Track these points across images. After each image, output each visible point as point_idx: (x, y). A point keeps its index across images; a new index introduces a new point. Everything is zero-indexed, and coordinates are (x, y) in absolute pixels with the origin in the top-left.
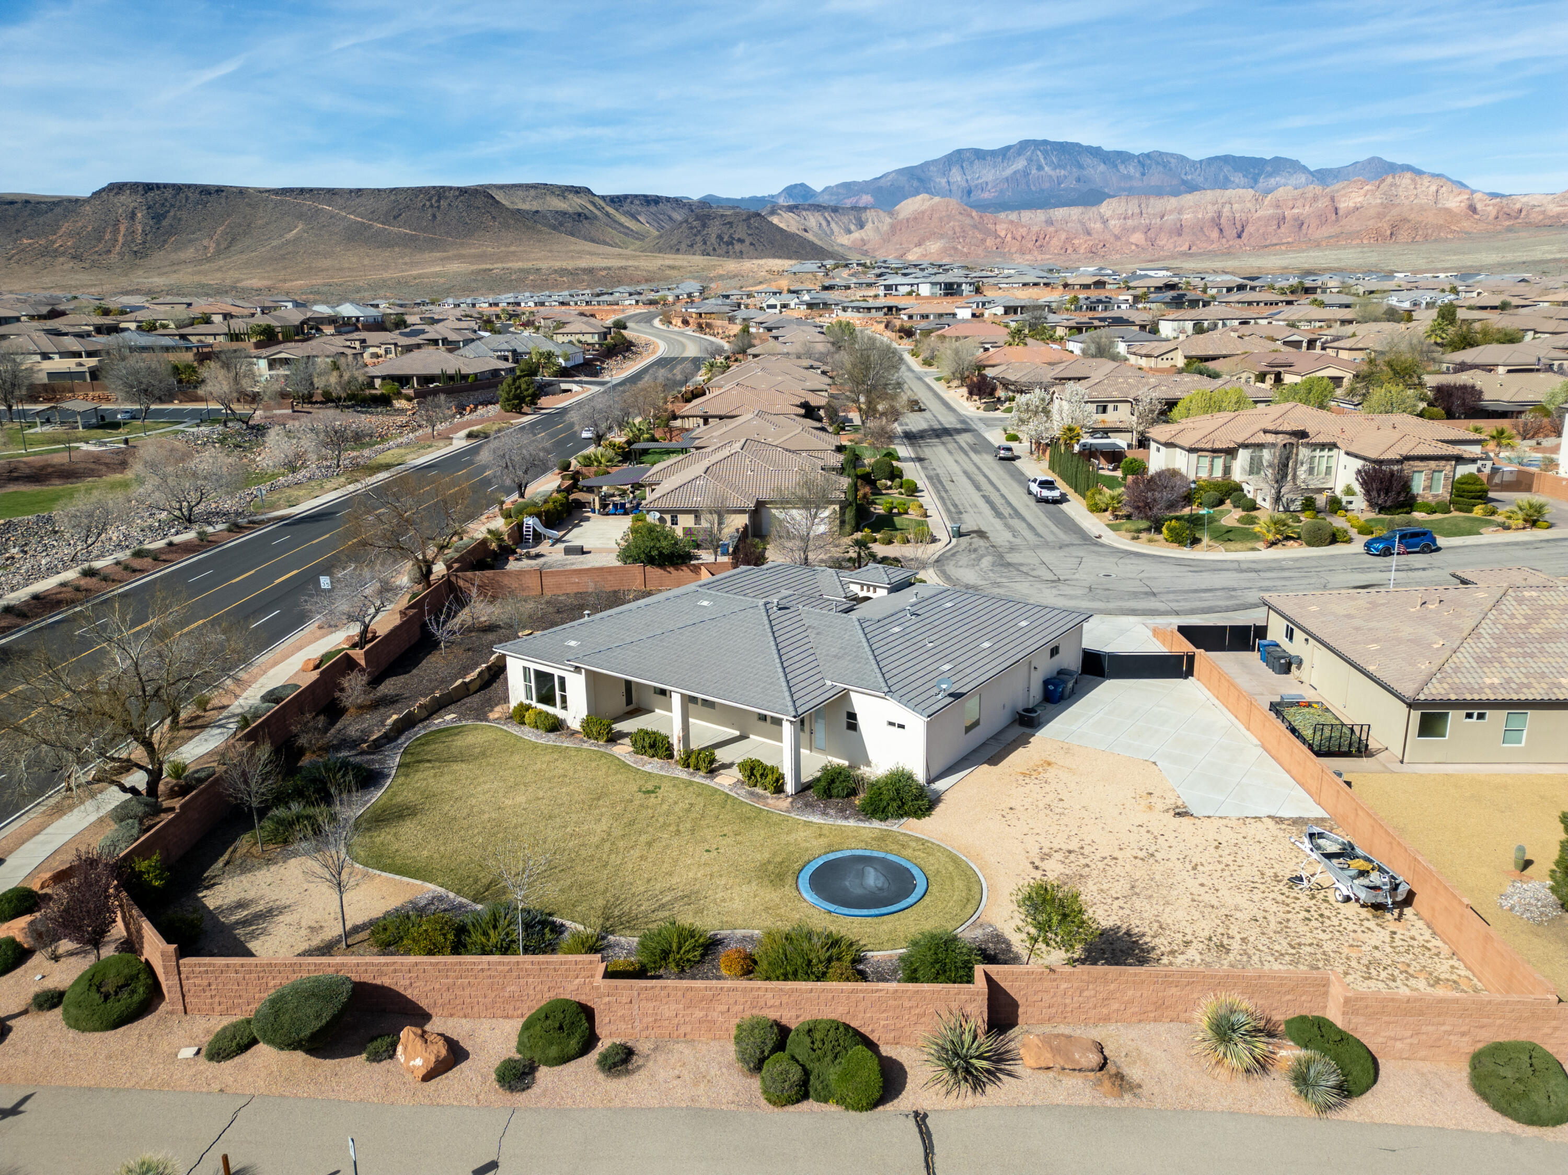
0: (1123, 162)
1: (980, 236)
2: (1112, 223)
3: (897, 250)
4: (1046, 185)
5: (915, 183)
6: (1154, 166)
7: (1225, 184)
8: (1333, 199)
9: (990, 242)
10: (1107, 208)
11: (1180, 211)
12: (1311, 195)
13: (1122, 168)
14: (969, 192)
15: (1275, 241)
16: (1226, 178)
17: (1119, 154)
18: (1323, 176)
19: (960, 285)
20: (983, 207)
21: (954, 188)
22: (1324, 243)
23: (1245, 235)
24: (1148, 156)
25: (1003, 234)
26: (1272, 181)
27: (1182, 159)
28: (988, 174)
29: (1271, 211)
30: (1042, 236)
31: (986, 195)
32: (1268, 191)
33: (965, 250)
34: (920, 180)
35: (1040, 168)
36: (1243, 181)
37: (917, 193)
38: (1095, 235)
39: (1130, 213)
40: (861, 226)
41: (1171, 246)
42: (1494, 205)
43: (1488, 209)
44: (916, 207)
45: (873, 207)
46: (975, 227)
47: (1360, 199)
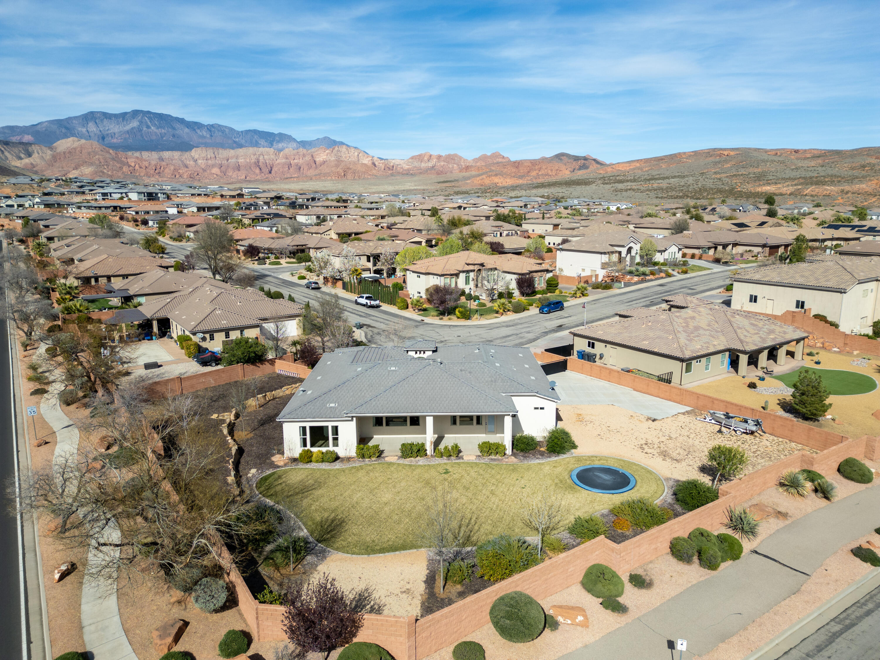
0: (198, 128)
1: (118, 165)
2: (200, 162)
3: (59, 171)
4: (154, 138)
5: (64, 130)
6: (216, 132)
7: (256, 145)
8: (312, 156)
9: (125, 169)
10: (195, 153)
11: (237, 158)
12: (301, 153)
13: (198, 131)
14: (103, 138)
15: (289, 176)
16: (256, 141)
17: (196, 123)
18: (303, 144)
19: (157, 194)
20: (115, 147)
21: (92, 135)
22: (314, 178)
23: (273, 172)
24: (212, 126)
25: (133, 164)
26: (280, 145)
27: (231, 129)
28: (114, 128)
29: (284, 161)
30: (159, 167)
31: (115, 141)
32: (280, 150)
33: (109, 173)
34: (67, 128)
35: (148, 127)
36: (266, 144)
37: (66, 136)
38: (191, 168)
39: (209, 157)
40: (29, 155)
41: (236, 176)
42: (383, 163)
43: (380, 165)
44: (69, 145)
45: (34, 144)
46: (113, 159)
47: (325, 157)
